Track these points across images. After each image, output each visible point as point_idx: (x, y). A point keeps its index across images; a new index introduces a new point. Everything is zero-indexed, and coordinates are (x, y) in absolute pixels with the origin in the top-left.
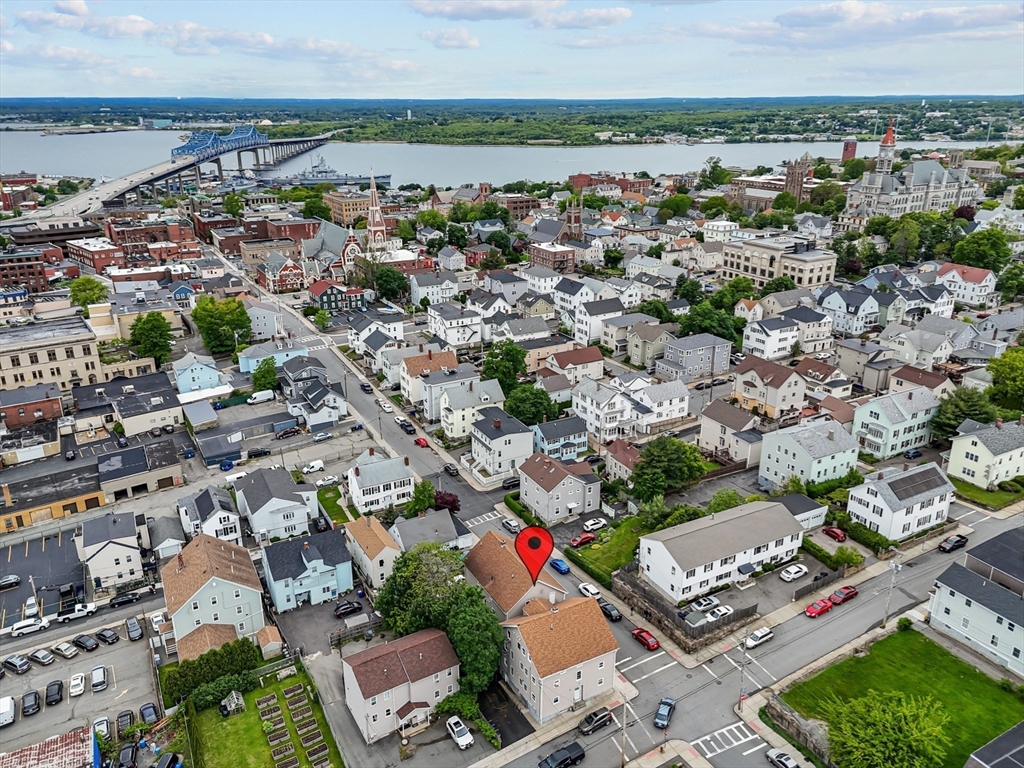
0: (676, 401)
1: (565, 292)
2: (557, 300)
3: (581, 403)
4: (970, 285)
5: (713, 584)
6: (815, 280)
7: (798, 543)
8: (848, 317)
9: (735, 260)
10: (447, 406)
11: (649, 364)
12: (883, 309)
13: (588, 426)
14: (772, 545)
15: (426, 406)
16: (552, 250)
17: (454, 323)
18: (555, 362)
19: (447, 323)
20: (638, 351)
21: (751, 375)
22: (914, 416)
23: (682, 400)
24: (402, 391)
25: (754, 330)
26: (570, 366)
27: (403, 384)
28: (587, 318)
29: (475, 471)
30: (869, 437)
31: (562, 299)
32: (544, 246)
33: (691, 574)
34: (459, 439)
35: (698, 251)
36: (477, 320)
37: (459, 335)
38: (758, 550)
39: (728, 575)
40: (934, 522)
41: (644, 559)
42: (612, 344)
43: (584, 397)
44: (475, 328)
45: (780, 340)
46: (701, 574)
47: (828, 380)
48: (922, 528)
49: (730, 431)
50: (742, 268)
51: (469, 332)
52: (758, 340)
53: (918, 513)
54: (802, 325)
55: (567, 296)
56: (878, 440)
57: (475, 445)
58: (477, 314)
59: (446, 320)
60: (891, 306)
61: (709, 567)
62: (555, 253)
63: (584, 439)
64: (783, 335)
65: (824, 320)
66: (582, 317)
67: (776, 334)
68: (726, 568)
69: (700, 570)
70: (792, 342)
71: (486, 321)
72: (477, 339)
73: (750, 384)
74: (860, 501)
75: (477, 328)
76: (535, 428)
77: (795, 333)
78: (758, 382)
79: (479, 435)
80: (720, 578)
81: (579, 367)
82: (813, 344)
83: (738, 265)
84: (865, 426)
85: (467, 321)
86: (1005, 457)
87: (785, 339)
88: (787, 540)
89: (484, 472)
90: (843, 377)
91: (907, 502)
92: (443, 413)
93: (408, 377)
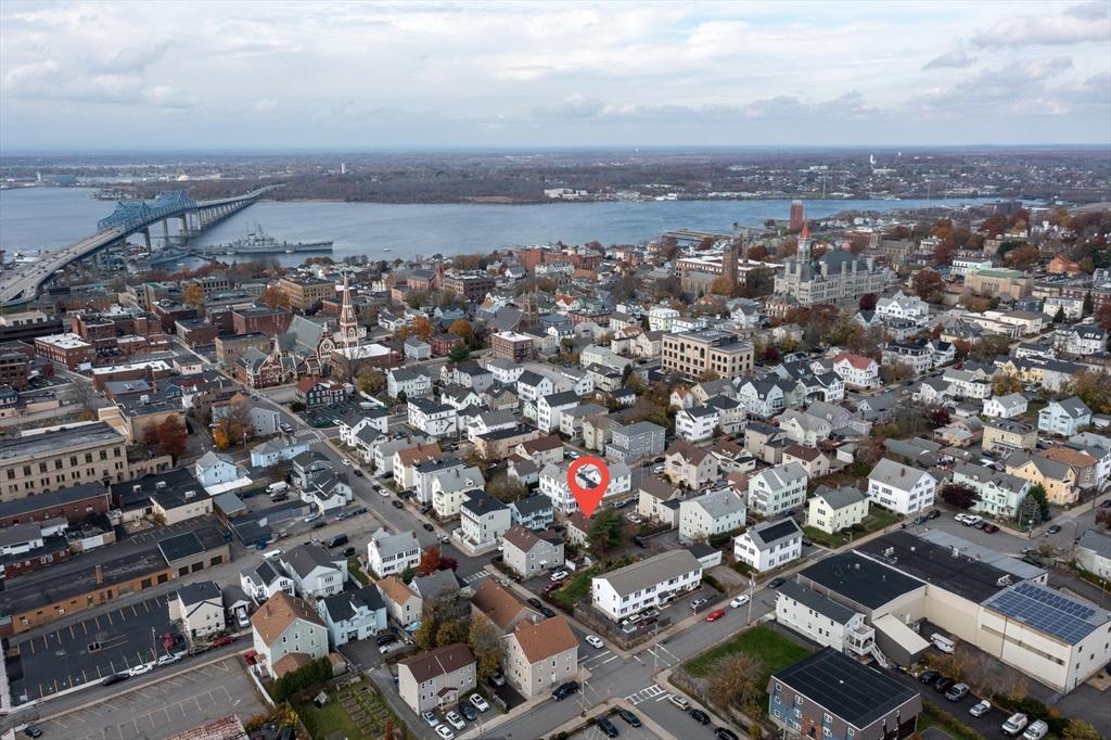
0: (621, 479)
1: (527, 383)
2: (520, 390)
3: (547, 484)
4: (858, 371)
5: (642, 606)
6: (737, 369)
7: (699, 577)
8: (760, 402)
9: (673, 350)
10: (438, 490)
11: (600, 448)
12: (787, 394)
13: (553, 502)
14: (681, 578)
15: (419, 490)
16: (513, 339)
17: (433, 416)
18: (523, 450)
19: (427, 417)
20: (592, 437)
21: (677, 456)
22: (789, 484)
23: (626, 478)
24: (395, 478)
25: (683, 417)
26: (536, 452)
27: (396, 472)
28: (548, 409)
29: (466, 541)
30: (759, 501)
31: (525, 390)
32: (505, 335)
33: (626, 599)
34: (449, 517)
35: (643, 339)
36: (452, 413)
37: (437, 427)
38: (671, 582)
39: (652, 600)
40: (791, 558)
41: (596, 593)
42: (570, 431)
43: (549, 479)
44: (451, 420)
45: (705, 425)
46: (633, 599)
47: (737, 457)
48: (783, 562)
49: (659, 501)
50: (679, 357)
51: (446, 423)
52: (687, 425)
53: (779, 552)
54: (722, 411)
55: (529, 387)
56: (765, 503)
57: (464, 521)
58: (452, 408)
59: (427, 414)
60: (794, 391)
61: (638, 595)
62: (516, 343)
63: (550, 513)
64: (707, 420)
65: (739, 407)
66: (543, 408)
67: (701, 420)
68: (650, 595)
69: (632, 596)
70: (713, 425)
71: (460, 413)
72: (453, 429)
73: (677, 463)
74: (741, 546)
75: (453, 420)
76: (512, 505)
77: (716, 418)
78: (682, 461)
79: (468, 512)
80: (646, 602)
81: (544, 453)
82: (731, 426)
83: (676, 355)
84: (756, 492)
85: (444, 414)
86: (843, 510)
87: (708, 424)
88: (691, 574)
89: (472, 541)
90: (749, 454)
91: (770, 544)
92: (435, 496)
93: (401, 467)
